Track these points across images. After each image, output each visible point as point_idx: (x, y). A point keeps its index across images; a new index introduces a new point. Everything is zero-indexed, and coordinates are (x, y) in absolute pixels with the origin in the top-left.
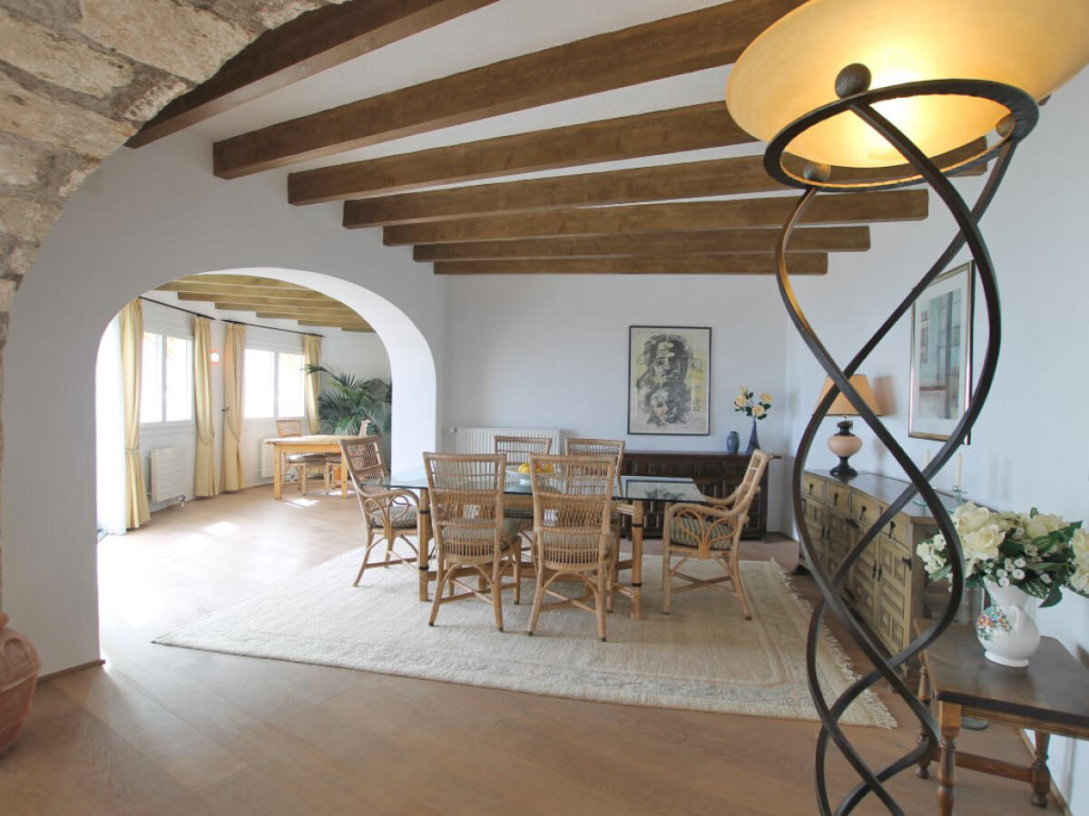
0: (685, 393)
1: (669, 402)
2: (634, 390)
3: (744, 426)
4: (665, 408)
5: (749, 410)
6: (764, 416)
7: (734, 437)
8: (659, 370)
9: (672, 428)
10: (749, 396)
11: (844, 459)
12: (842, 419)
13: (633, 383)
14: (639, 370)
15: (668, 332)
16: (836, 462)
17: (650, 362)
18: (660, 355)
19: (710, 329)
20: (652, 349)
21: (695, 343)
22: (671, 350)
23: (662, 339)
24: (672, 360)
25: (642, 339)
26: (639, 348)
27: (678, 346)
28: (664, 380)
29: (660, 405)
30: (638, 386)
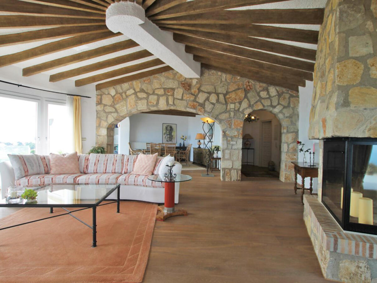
0: (172, 136)
1: (169, 137)
2: (163, 135)
3: (182, 142)
4: (169, 139)
5: (183, 139)
6: (186, 140)
7: (181, 144)
8: (168, 132)
9: (170, 142)
10: (183, 136)
11: (199, 146)
12: (199, 140)
13: (163, 134)
14: (164, 131)
15: (169, 125)
16: (198, 146)
17: (166, 130)
18: (168, 129)
19: (176, 124)
20: (167, 128)
21: (174, 127)
22: (170, 128)
23: (168, 126)
24: (170, 130)
25: (165, 126)
26: (164, 127)
27: (171, 127)
28: (169, 133)
29: (168, 138)
30: (164, 135)
